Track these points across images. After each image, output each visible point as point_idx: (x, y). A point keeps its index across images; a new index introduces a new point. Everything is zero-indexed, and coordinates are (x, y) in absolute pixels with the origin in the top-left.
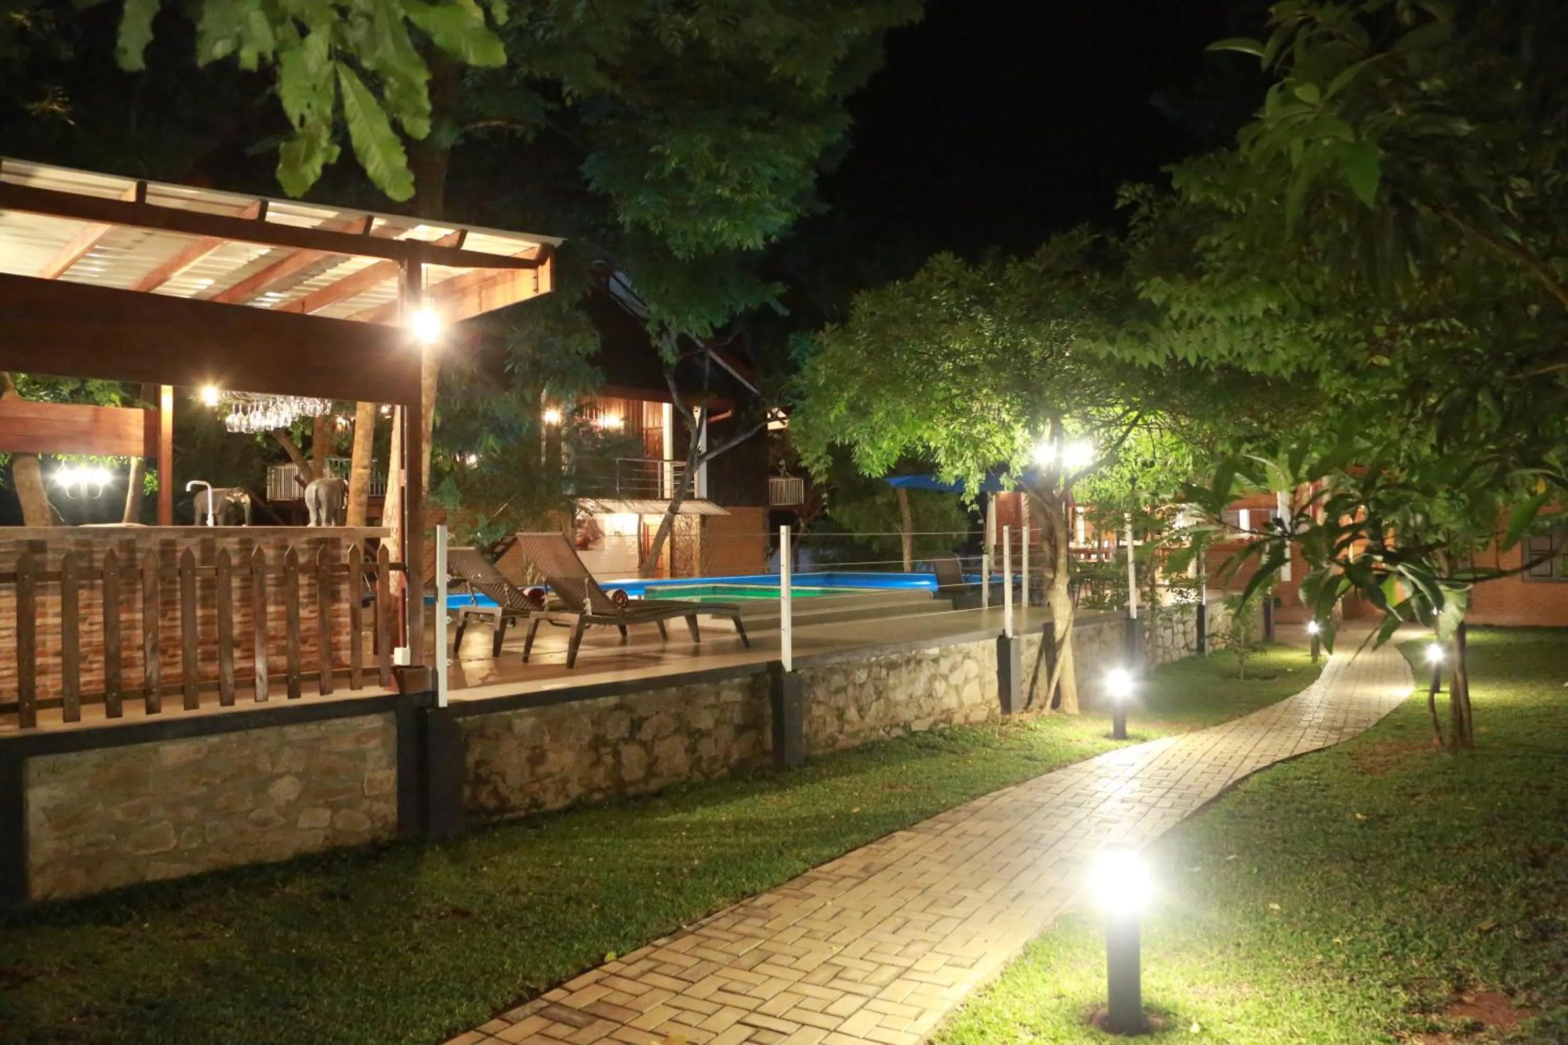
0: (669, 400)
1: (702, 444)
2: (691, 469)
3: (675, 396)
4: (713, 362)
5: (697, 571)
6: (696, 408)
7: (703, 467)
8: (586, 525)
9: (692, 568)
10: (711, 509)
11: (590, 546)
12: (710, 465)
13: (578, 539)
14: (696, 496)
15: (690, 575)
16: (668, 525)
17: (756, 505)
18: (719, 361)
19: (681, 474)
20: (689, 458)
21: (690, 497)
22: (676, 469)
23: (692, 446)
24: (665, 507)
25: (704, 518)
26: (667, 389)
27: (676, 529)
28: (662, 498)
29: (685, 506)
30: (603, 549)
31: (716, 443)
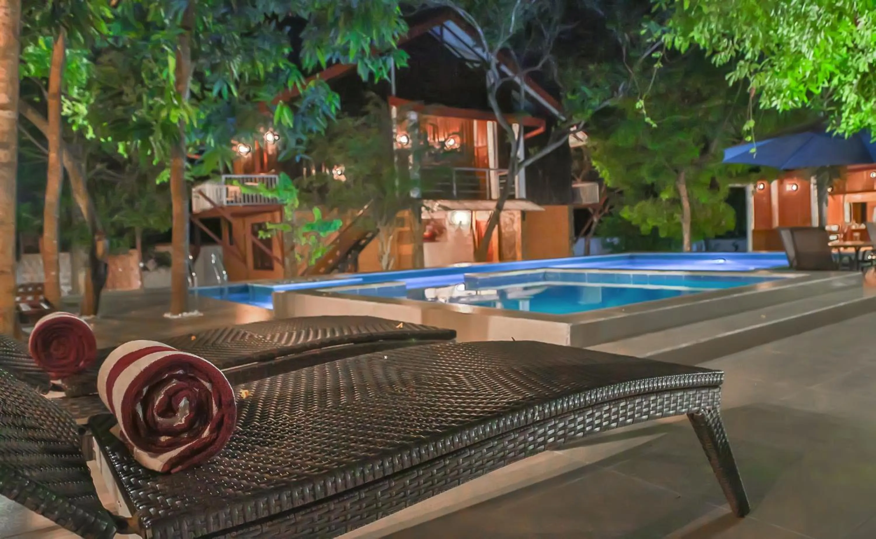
0: (493, 119)
1: (520, 153)
2: (512, 174)
3: (497, 114)
4: (527, 94)
5: (519, 254)
6: (514, 125)
7: (522, 171)
8: (432, 223)
9: (515, 254)
10: (530, 206)
11: (437, 239)
12: (528, 170)
13: (427, 233)
14: (517, 196)
15: (514, 259)
16: (495, 220)
17: (564, 204)
18: (532, 92)
19: (504, 181)
20: (510, 167)
21: (512, 198)
22: (501, 177)
23: (512, 155)
24: (493, 205)
25: (524, 213)
26: (491, 110)
27: (502, 224)
28: (491, 199)
29: (508, 204)
30: (446, 240)
31: (531, 151)
